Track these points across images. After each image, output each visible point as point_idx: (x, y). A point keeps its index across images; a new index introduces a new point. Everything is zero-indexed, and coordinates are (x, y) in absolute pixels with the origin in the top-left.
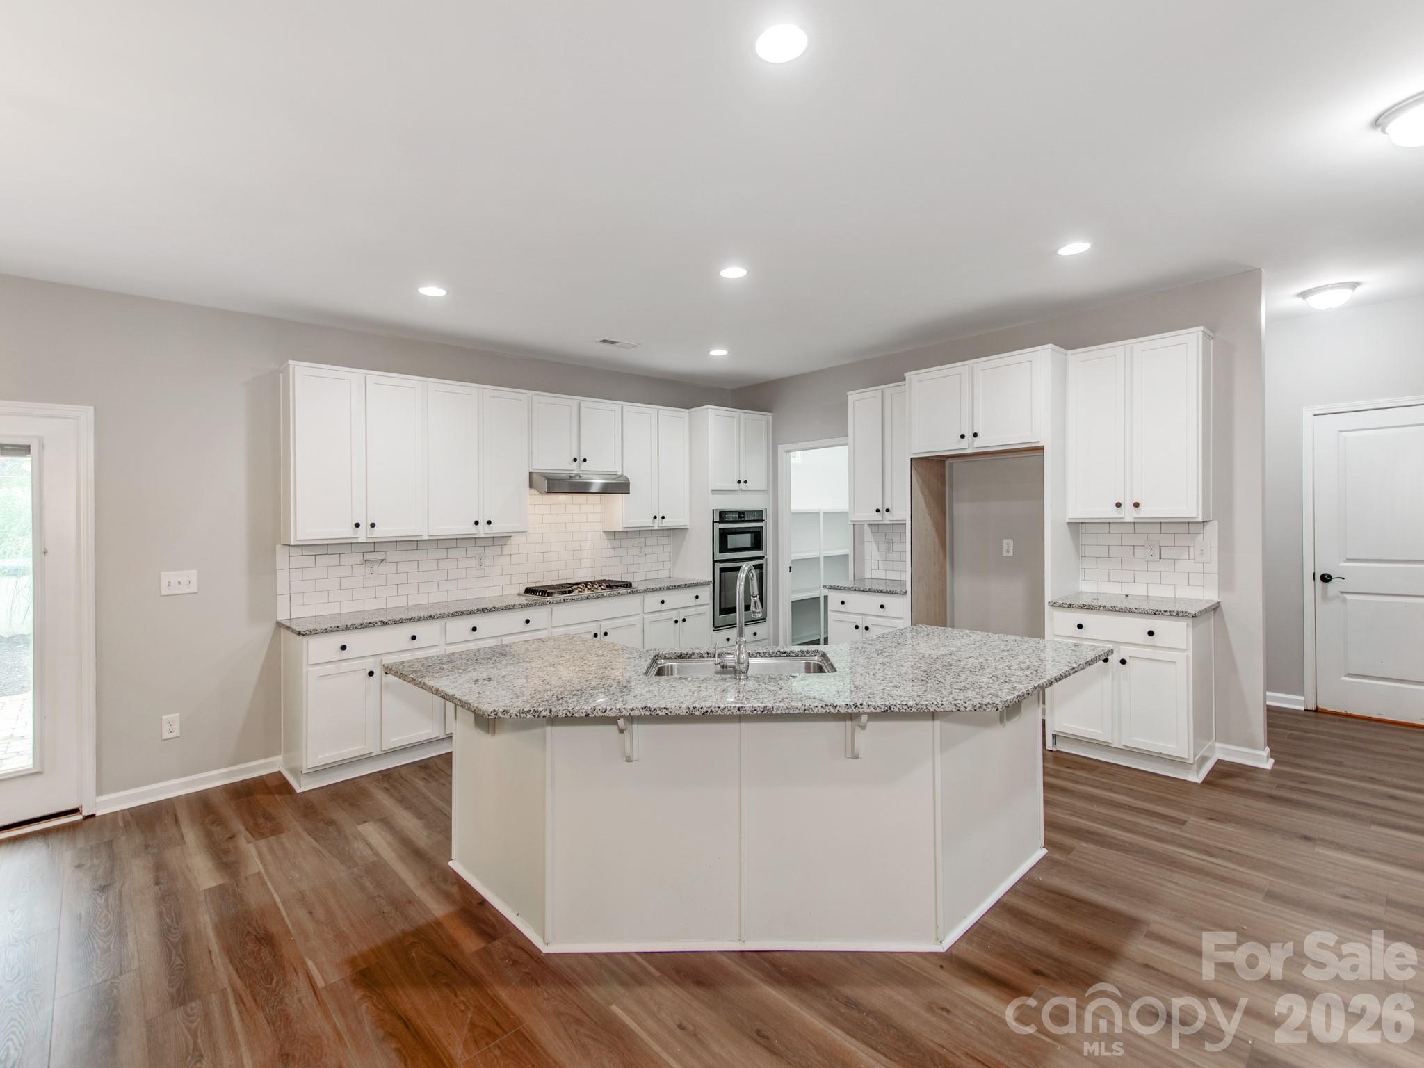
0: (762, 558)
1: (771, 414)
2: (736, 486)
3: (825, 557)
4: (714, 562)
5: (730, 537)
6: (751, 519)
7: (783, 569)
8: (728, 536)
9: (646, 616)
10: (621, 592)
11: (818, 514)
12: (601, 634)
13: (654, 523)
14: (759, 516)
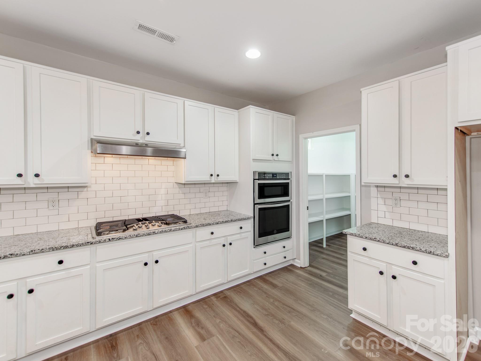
0: (289, 201)
1: (294, 117)
2: (271, 158)
3: (326, 199)
4: (255, 204)
5: (266, 189)
6: (281, 178)
7: (303, 208)
8: (265, 188)
9: (197, 244)
10: (173, 228)
11: (321, 176)
12: (151, 263)
13: (211, 179)
14: (287, 176)
